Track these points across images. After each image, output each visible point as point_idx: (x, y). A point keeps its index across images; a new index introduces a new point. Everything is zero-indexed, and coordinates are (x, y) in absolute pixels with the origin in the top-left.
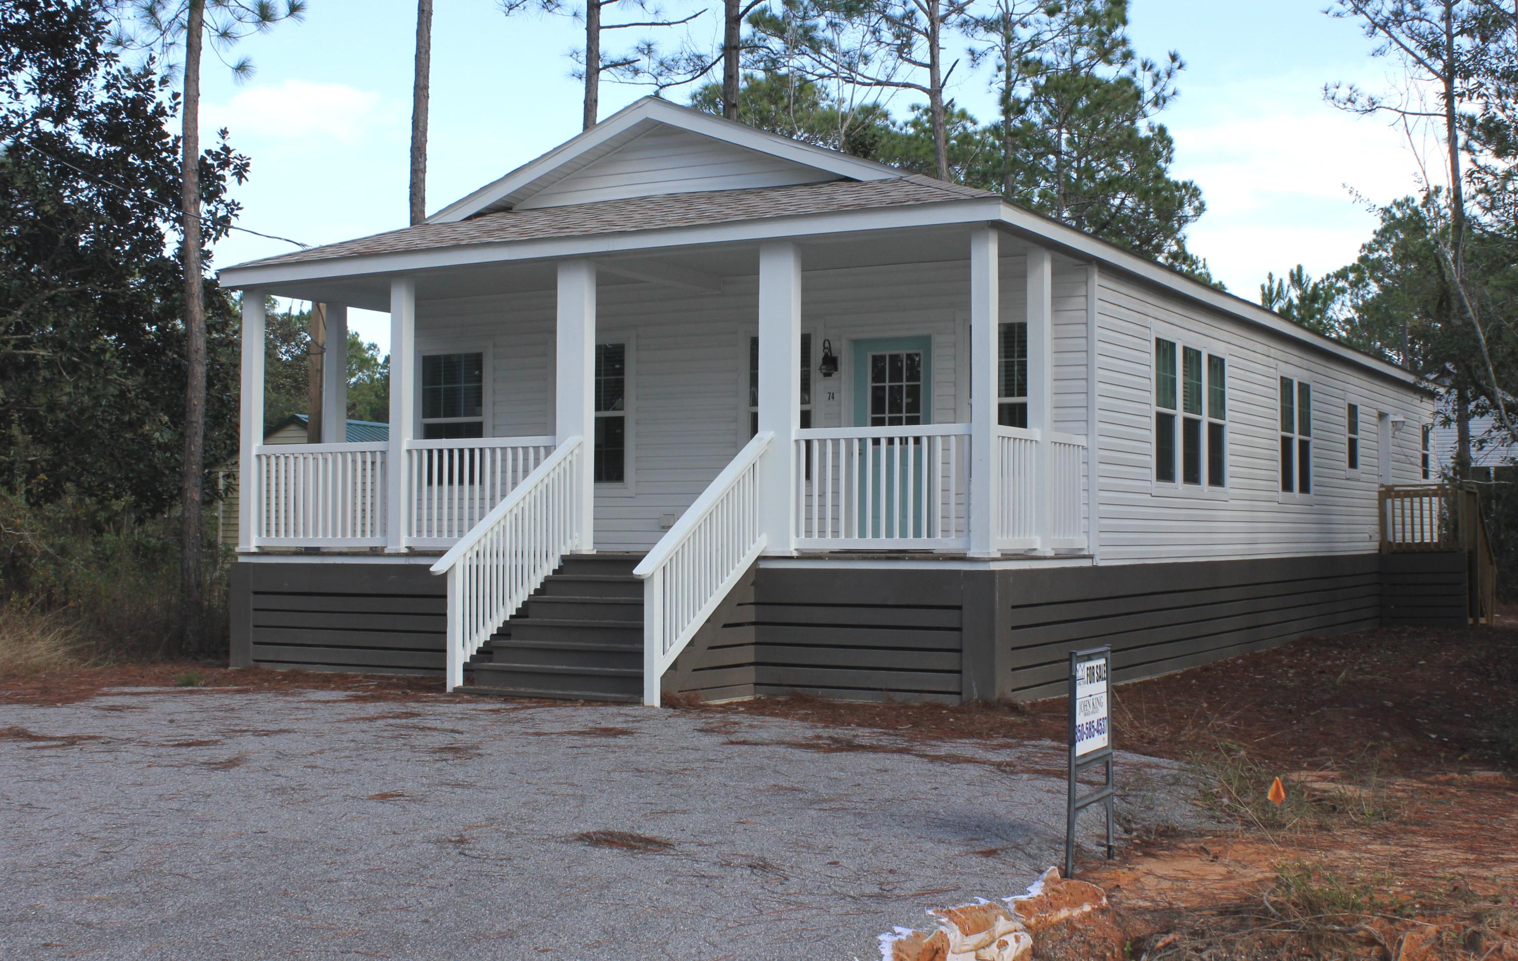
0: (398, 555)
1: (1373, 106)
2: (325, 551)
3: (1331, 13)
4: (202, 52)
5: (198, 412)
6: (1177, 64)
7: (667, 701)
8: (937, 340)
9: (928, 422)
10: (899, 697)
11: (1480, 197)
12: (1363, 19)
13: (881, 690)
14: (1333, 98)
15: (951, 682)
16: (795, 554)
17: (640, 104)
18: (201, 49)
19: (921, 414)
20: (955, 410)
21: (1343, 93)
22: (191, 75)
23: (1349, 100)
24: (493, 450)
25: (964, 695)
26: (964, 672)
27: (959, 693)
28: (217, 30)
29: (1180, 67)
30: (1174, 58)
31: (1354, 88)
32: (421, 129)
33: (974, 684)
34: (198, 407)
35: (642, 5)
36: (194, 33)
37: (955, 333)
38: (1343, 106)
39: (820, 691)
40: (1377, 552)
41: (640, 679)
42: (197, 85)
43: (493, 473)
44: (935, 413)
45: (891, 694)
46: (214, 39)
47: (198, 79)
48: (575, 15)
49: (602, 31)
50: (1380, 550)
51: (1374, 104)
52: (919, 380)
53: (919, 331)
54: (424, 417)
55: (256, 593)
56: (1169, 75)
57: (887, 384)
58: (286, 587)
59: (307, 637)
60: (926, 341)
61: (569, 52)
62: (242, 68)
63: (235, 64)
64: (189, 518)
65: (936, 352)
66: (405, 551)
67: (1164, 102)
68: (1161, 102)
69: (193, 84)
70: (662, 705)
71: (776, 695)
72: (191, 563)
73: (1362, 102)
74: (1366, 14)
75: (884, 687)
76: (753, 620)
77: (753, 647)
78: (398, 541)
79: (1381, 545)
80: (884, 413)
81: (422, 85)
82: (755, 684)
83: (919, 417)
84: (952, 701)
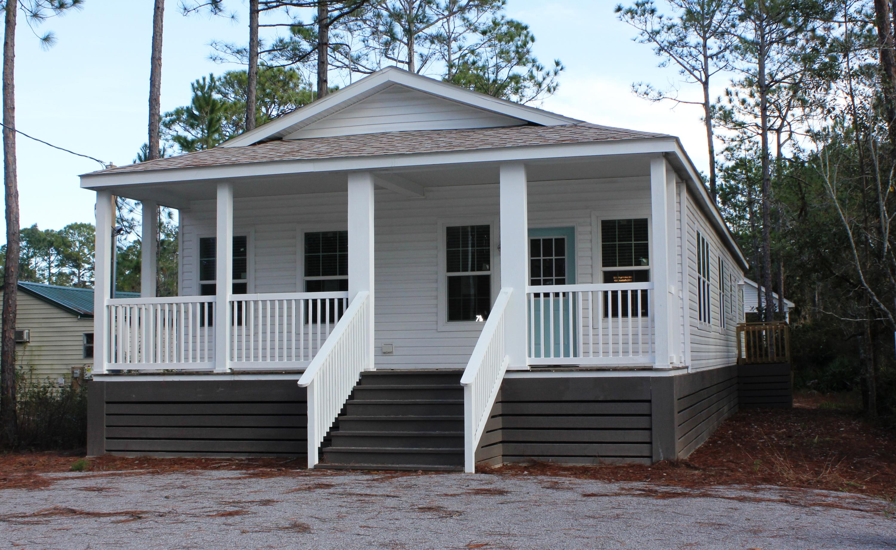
0: (225, 374)
1: (660, 97)
2: (142, 372)
3: (637, 41)
4: (16, 27)
5: (14, 276)
6: (559, 68)
7: (479, 469)
8: (579, 230)
9: (573, 282)
10: (608, 461)
11: (726, 153)
12: (654, 45)
13: (595, 456)
14: (636, 92)
15: (645, 450)
16: (529, 368)
17: (384, 71)
18: (15, 24)
19: (566, 277)
20: (592, 275)
21: (643, 89)
22: (9, 42)
23: (645, 93)
24: (256, 302)
25: (654, 458)
26: (653, 443)
27: (650, 457)
28: (31, 12)
29: (562, 69)
30: (557, 64)
31: (650, 86)
32: (157, 86)
33: (661, 451)
34: (15, 274)
35: (287, 12)
36: (12, 13)
37: (591, 225)
38: (642, 96)
39: (551, 459)
40: (736, 364)
41: (462, 454)
42: (13, 49)
43: (256, 317)
44: (578, 277)
45: (601, 458)
46: (29, 18)
47: (14, 45)
48: (233, 17)
49: (259, 28)
50: (738, 363)
51: (660, 96)
52: (564, 255)
53: (567, 224)
54: (201, 279)
55: (108, 403)
56: (556, 73)
57: (542, 258)
58: (134, 397)
59: (152, 433)
60: (571, 231)
61: (210, 43)
62: (46, 39)
63: (42, 36)
64: (8, 351)
65: (578, 237)
66: (229, 371)
67: (554, 89)
68: (552, 90)
69: (11, 48)
70: (476, 472)
71: (519, 463)
72: (9, 383)
73: (653, 94)
74: (657, 42)
75: (597, 455)
76: (501, 413)
77: (500, 431)
78: (224, 365)
79: (738, 359)
80: (540, 277)
81: (157, 57)
82: (503, 456)
83: (564, 279)
84: (646, 462)
